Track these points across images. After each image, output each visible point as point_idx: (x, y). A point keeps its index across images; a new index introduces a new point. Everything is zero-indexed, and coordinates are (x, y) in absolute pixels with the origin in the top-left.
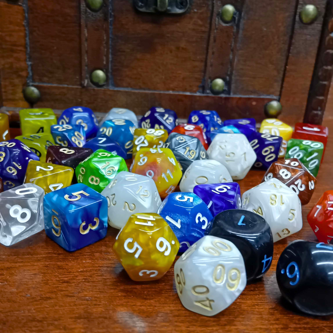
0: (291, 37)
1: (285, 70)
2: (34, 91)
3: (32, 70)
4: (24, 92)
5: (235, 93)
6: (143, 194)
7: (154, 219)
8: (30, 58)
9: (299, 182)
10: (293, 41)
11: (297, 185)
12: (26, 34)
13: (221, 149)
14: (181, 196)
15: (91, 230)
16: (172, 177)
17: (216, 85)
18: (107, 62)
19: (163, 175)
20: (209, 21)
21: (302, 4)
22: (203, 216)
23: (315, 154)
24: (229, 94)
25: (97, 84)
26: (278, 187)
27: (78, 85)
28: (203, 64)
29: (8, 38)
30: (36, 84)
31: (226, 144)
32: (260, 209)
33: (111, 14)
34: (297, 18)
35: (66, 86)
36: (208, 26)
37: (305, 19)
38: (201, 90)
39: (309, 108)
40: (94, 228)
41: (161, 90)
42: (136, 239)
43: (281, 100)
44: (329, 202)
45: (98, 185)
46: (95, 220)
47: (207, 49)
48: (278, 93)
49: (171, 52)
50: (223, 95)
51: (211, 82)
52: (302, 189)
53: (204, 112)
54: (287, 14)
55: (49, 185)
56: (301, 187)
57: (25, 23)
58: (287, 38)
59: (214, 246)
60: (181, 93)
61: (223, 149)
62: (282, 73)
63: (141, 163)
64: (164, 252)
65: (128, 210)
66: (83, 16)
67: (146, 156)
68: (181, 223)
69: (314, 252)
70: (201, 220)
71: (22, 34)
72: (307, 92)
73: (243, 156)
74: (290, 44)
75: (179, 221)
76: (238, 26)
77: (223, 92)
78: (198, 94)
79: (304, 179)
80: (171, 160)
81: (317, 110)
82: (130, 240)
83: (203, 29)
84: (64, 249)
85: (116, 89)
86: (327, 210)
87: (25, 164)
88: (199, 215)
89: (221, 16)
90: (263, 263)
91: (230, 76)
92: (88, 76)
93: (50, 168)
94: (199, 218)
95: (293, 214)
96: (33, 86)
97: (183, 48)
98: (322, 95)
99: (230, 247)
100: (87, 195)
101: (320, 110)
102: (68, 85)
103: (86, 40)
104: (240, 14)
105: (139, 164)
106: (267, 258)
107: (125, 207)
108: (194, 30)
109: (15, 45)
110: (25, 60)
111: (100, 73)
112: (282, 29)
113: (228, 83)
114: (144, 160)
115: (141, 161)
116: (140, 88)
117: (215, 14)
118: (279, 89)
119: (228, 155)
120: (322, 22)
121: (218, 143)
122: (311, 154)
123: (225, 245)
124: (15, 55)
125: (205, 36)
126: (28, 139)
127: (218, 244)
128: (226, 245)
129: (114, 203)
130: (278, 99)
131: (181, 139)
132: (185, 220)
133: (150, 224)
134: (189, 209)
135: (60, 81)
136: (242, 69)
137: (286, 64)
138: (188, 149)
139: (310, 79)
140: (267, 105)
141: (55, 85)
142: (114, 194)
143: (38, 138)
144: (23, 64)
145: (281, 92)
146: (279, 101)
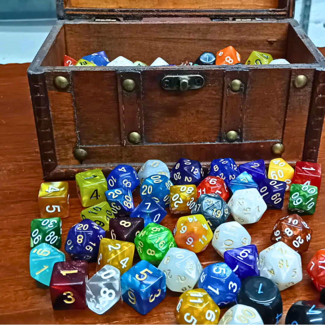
0: (288, 98)
1: (285, 120)
2: (82, 151)
3: (80, 136)
4: (74, 153)
5: (246, 140)
6: (190, 267)
7: (202, 296)
8: (79, 128)
9: (299, 237)
10: (290, 101)
11: (298, 240)
12: (74, 112)
13: (239, 205)
14: (216, 269)
15: (156, 297)
16: (206, 240)
17: (230, 135)
18: (141, 126)
19: (200, 240)
20: (221, 91)
21: (294, 75)
22: (233, 283)
23: (312, 199)
24: (242, 141)
25: (134, 142)
26: (284, 252)
27: (118, 144)
28: (218, 121)
29: (60, 116)
30: (84, 146)
31: (243, 201)
32: (272, 271)
33: (142, 92)
34: (291, 85)
35: (108, 145)
36: (221, 95)
37: (297, 86)
38: (218, 139)
39: (306, 148)
40: (158, 296)
41: (185, 143)
42: (192, 314)
43: (283, 142)
44: (320, 262)
45: (154, 256)
46: (158, 291)
47: (222, 111)
48: (281, 137)
49: (192, 115)
50: (236, 143)
51: (226, 133)
52: (302, 243)
53: (223, 161)
54: (283, 82)
55: (120, 261)
56: (301, 241)
57: (73, 104)
58: (284, 98)
59: (244, 314)
60: (202, 143)
61: (241, 205)
62: (282, 123)
63: (182, 231)
64: (211, 320)
65: (181, 281)
66: (120, 96)
67: (186, 226)
68: (219, 291)
69: (307, 313)
70: (232, 287)
71: (71, 112)
72: (304, 135)
73: (257, 209)
74: (287, 104)
75: (218, 289)
76: (245, 94)
77: (236, 140)
78: (216, 143)
79: (302, 235)
80: (204, 227)
81: (313, 149)
82: (188, 314)
83: (217, 97)
84: (139, 313)
85: (149, 145)
86: (318, 268)
87: (98, 242)
88: (231, 283)
89: (231, 88)
90: (276, 319)
91: (241, 129)
92: (126, 137)
93: (118, 246)
94: (231, 285)
95: (295, 272)
96: (81, 148)
97: (202, 111)
98: (316, 138)
99: (254, 314)
100: (151, 273)
101: (315, 149)
102: (110, 144)
103: (124, 112)
104: (246, 85)
105: (181, 232)
106: (279, 315)
107: (178, 280)
108: (209, 98)
109: (66, 121)
110: (75, 131)
111: (136, 134)
112: (280, 93)
113: (240, 134)
114: (184, 229)
115: (182, 229)
116: (169, 142)
117: (225, 87)
118: (281, 134)
119: (245, 210)
120: (311, 86)
121: (237, 199)
122: (309, 199)
123: (250, 312)
124: (66, 127)
125: (219, 101)
126: (93, 212)
127: (246, 312)
128: (252, 313)
129: (170, 276)
130: (281, 142)
131: (209, 201)
132: (222, 288)
133: (200, 301)
134: (223, 280)
135: (104, 142)
136: (250, 122)
137: (285, 117)
138: (215, 210)
139: (305, 126)
140: (272, 146)
141: (99, 146)
142: (170, 270)
143: (99, 210)
144: (73, 133)
145: (283, 136)
146: (282, 143)
